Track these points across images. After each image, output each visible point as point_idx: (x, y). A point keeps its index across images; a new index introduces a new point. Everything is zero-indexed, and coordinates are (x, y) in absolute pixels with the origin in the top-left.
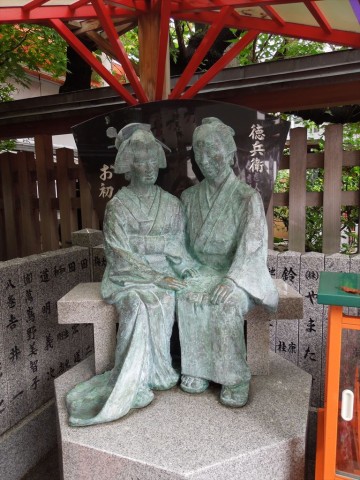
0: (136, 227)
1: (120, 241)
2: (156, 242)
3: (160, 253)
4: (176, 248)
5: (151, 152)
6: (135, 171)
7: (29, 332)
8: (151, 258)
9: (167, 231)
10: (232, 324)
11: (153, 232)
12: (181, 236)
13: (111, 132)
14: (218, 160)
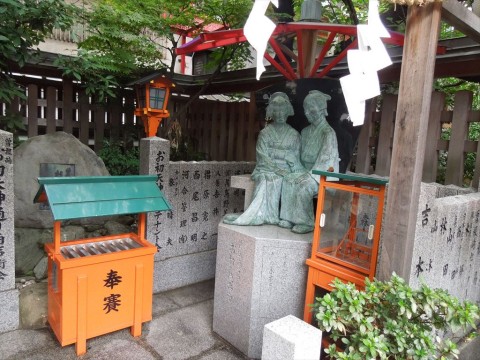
0: (271, 144)
1: (263, 150)
2: (281, 153)
3: (283, 159)
4: (292, 157)
5: (282, 107)
6: (274, 116)
7: (225, 202)
8: (278, 161)
9: (288, 148)
10: (303, 194)
11: (280, 148)
12: (297, 152)
13: (265, 97)
14: (313, 112)
